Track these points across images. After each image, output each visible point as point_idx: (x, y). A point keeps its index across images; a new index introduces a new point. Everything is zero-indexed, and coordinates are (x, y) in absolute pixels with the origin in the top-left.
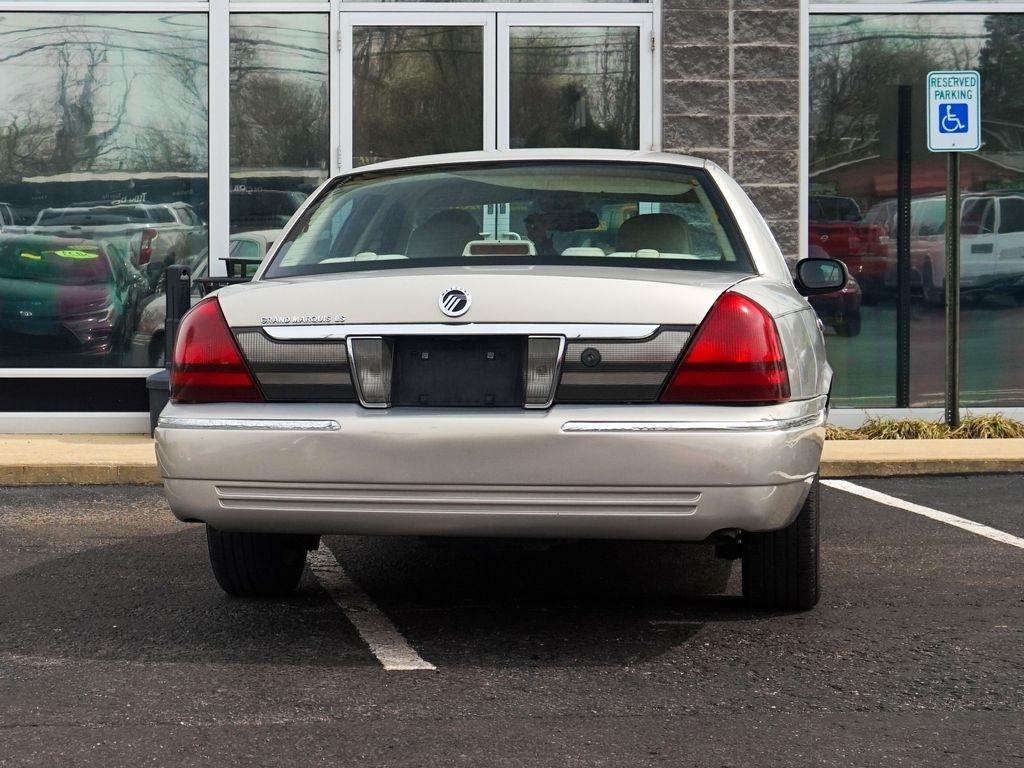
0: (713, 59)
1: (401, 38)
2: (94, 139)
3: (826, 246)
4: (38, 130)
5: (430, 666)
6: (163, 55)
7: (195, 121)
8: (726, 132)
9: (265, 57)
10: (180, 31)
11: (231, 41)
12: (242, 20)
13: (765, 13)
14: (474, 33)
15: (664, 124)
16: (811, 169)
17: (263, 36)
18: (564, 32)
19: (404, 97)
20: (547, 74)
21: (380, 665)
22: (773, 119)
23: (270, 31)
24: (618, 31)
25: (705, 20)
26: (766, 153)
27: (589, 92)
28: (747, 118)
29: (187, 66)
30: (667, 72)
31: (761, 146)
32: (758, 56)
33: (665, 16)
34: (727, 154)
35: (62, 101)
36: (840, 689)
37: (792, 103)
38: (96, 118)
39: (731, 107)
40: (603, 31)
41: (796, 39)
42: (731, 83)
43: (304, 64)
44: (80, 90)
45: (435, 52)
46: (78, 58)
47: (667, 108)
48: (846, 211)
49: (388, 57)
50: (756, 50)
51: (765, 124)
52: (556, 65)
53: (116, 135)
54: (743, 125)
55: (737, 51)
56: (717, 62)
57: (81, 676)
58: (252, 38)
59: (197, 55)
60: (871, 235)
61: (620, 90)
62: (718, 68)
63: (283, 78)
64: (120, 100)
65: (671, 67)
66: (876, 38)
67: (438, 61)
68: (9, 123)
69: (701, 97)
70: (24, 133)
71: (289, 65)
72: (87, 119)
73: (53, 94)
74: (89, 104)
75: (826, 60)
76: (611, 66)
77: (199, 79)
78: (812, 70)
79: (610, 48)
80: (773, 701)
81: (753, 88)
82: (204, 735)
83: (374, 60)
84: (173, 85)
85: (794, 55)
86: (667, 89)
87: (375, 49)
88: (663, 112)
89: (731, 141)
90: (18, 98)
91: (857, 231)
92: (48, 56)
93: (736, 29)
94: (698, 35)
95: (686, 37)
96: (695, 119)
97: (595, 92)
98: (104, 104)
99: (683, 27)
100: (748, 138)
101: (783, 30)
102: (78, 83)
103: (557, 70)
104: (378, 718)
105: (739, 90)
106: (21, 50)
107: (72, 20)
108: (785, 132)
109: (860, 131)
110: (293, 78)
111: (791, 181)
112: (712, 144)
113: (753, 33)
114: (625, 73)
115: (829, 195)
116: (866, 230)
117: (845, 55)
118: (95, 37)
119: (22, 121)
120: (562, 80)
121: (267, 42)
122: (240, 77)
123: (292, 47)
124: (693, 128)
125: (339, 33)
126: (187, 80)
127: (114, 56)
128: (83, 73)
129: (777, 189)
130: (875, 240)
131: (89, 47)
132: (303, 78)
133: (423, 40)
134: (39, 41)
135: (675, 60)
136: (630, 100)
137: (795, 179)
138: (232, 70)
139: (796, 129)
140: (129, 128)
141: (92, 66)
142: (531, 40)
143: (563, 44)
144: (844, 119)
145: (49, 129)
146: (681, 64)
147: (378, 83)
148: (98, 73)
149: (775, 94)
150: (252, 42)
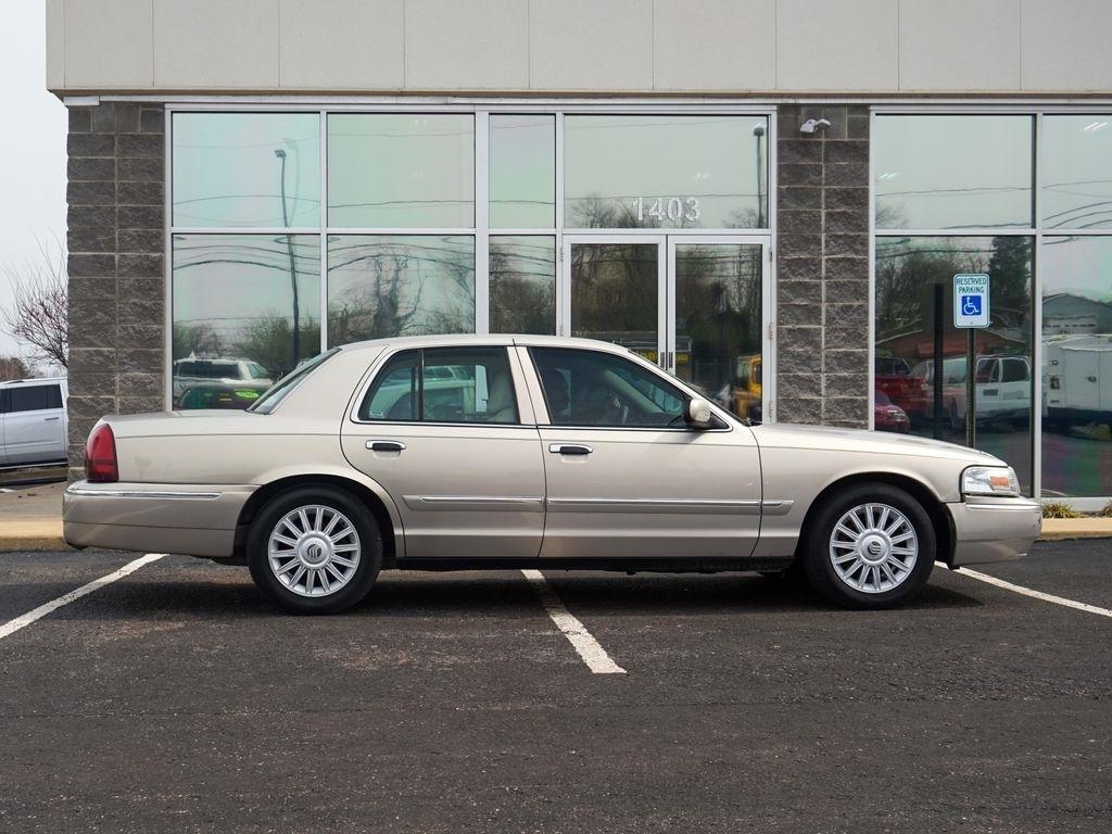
0: (811, 266)
1: (602, 252)
2: (398, 319)
3: (887, 391)
4: (361, 313)
5: (622, 671)
6: (445, 263)
7: (465, 308)
8: (820, 314)
9: (513, 265)
10: (456, 247)
11: (490, 254)
12: (497, 240)
13: (845, 235)
14: (653, 248)
15: (779, 310)
16: (876, 339)
17: (511, 251)
18: (711, 248)
19: (605, 291)
20: (700, 276)
21: (590, 670)
22: (851, 306)
23: (517, 247)
24: (747, 247)
25: (806, 240)
26: (847, 329)
27: (729, 288)
28: (834, 306)
29: (461, 271)
30: (780, 275)
31: (843, 323)
32: (841, 264)
33: (779, 237)
34: (821, 329)
35: (377, 294)
36: (895, 686)
37: (864, 295)
38: (400, 305)
39: (824, 298)
40: (738, 248)
41: (866, 253)
42: (823, 283)
43: (539, 269)
44: (389, 287)
45: (626, 263)
46: (389, 266)
47: (780, 298)
48: (900, 367)
49: (594, 265)
50: (840, 260)
51: (846, 309)
52: (707, 270)
53: (413, 316)
54: (831, 310)
55: (827, 260)
56: (813, 268)
57: (390, 677)
58: (505, 252)
59: (467, 263)
60: (915, 384)
61: (749, 287)
62: (815, 272)
63: (524, 278)
64: (417, 293)
65: (784, 271)
66: (918, 252)
67: (627, 267)
68: (342, 309)
69: (803, 292)
70: (352, 315)
71: (529, 270)
72: (394, 306)
73: (371, 289)
74: (395, 296)
75: (885, 266)
76: (743, 270)
77: (469, 280)
78: (877, 273)
79: (742, 259)
80: (851, 694)
81: (838, 285)
82: (472, 717)
83: (586, 268)
84: (451, 283)
85: (865, 263)
86: (780, 286)
87: (586, 259)
88: (778, 301)
89: (823, 321)
90: (347, 292)
91: (906, 381)
92: (369, 263)
93: (827, 246)
94: (801, 250)
95: (793, 252)
96: (799, 306)
97: (733, 288)
98: (405, 296)
99: (791, 244)
100: (834, 319)
101: (858, 247)
102: (388, 282)
103: (707, 273)
104: (588, 705)
105: (829, 287)
106: (350, 260)
107: (384, 240)
108: (859, 315)
109: (909, 315)
110: (531, 278)
111: (863, 348)
112: (811, 323)
113: (838, 249)
114: (753, 275)
115: (888, 357)
116: (912, 380)
117: (898, 264)
118: (399, 251)
119: (351, 307)
120: (710, 280)
121: (514, 255)
122: (496, 277)
123: (531, 258)
124: (798, 312)
125: (562, 249)
126: (461, 280)
127: (412, 264)
128: (391, 275)
129: (854, 353)
130: (918, 387)
131: (395, 258)
132: (537, 279)
133: (618, 253)
134: (361, 255)
135: (785, 267)
136: (756, 293)
137: (866, 346)
138: (491, 273)
139: (866, 313)
140: (423, 313)
141: (398, 271)
142: (690, 253)
143: (711, 256)
144: (898, 306)
145: (369, 313)
146: (790, 269)
147: (588, 282)
148: (402, 275)
149: (853, 289)
150: (504, 255)
